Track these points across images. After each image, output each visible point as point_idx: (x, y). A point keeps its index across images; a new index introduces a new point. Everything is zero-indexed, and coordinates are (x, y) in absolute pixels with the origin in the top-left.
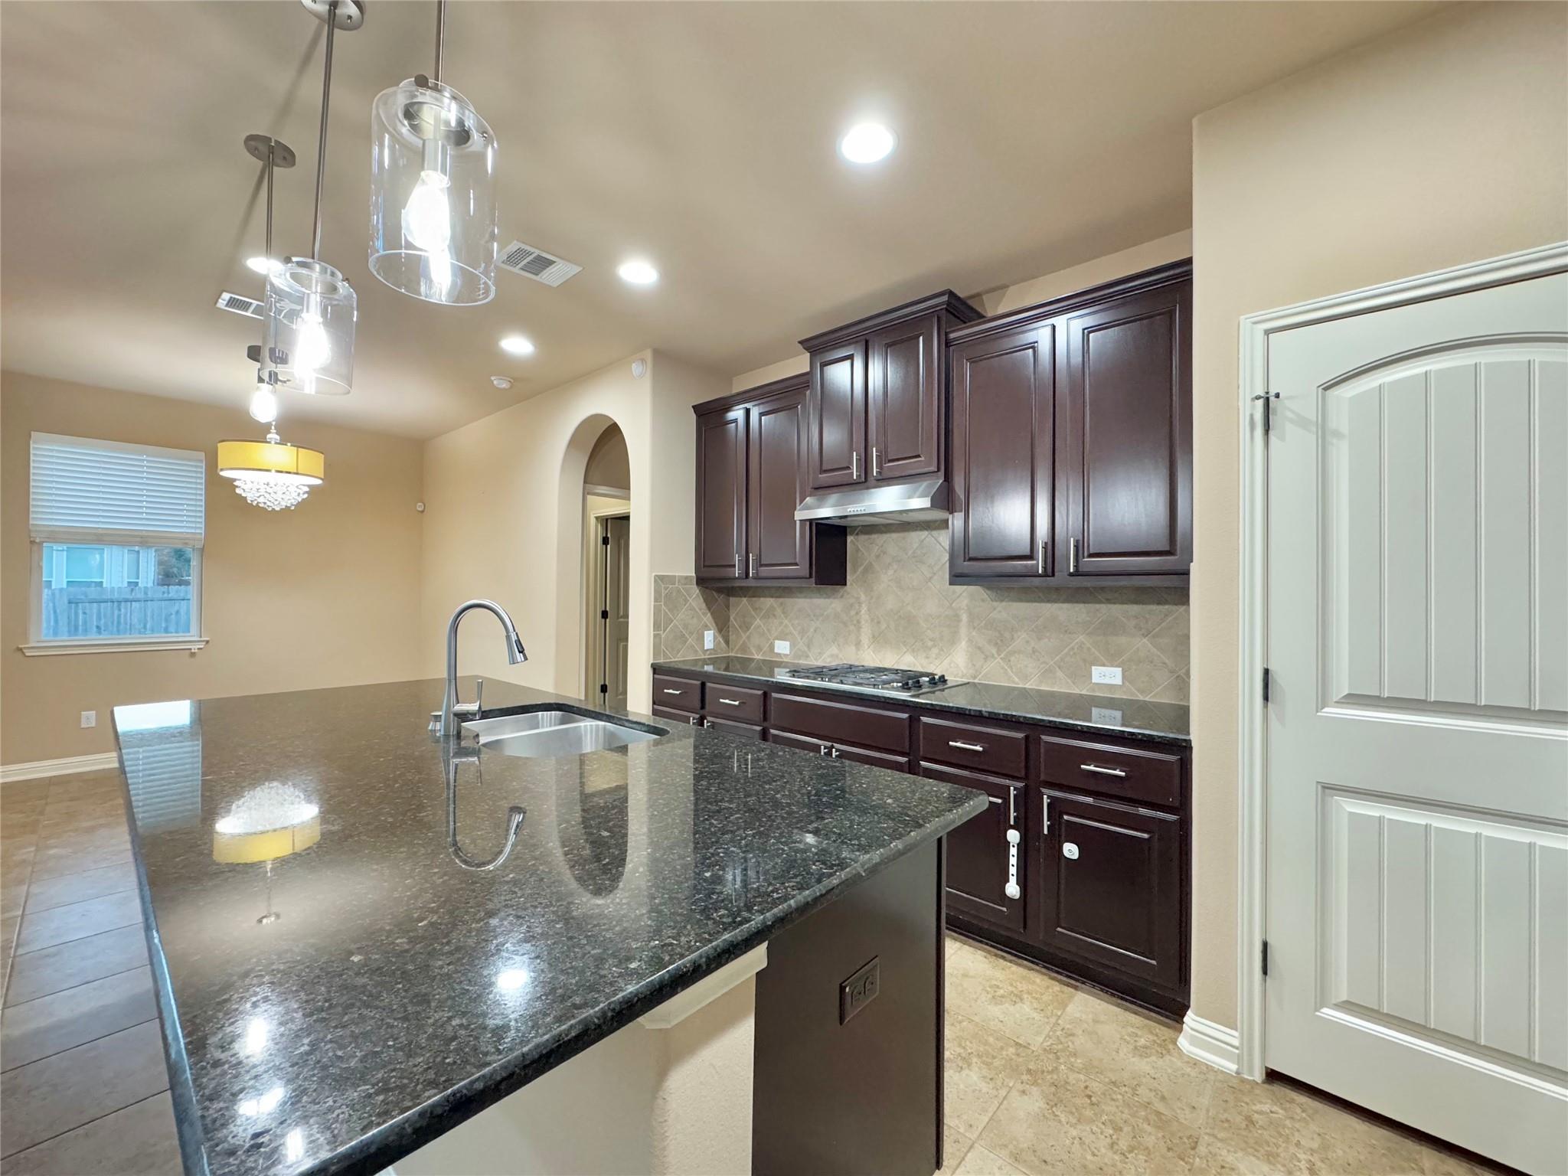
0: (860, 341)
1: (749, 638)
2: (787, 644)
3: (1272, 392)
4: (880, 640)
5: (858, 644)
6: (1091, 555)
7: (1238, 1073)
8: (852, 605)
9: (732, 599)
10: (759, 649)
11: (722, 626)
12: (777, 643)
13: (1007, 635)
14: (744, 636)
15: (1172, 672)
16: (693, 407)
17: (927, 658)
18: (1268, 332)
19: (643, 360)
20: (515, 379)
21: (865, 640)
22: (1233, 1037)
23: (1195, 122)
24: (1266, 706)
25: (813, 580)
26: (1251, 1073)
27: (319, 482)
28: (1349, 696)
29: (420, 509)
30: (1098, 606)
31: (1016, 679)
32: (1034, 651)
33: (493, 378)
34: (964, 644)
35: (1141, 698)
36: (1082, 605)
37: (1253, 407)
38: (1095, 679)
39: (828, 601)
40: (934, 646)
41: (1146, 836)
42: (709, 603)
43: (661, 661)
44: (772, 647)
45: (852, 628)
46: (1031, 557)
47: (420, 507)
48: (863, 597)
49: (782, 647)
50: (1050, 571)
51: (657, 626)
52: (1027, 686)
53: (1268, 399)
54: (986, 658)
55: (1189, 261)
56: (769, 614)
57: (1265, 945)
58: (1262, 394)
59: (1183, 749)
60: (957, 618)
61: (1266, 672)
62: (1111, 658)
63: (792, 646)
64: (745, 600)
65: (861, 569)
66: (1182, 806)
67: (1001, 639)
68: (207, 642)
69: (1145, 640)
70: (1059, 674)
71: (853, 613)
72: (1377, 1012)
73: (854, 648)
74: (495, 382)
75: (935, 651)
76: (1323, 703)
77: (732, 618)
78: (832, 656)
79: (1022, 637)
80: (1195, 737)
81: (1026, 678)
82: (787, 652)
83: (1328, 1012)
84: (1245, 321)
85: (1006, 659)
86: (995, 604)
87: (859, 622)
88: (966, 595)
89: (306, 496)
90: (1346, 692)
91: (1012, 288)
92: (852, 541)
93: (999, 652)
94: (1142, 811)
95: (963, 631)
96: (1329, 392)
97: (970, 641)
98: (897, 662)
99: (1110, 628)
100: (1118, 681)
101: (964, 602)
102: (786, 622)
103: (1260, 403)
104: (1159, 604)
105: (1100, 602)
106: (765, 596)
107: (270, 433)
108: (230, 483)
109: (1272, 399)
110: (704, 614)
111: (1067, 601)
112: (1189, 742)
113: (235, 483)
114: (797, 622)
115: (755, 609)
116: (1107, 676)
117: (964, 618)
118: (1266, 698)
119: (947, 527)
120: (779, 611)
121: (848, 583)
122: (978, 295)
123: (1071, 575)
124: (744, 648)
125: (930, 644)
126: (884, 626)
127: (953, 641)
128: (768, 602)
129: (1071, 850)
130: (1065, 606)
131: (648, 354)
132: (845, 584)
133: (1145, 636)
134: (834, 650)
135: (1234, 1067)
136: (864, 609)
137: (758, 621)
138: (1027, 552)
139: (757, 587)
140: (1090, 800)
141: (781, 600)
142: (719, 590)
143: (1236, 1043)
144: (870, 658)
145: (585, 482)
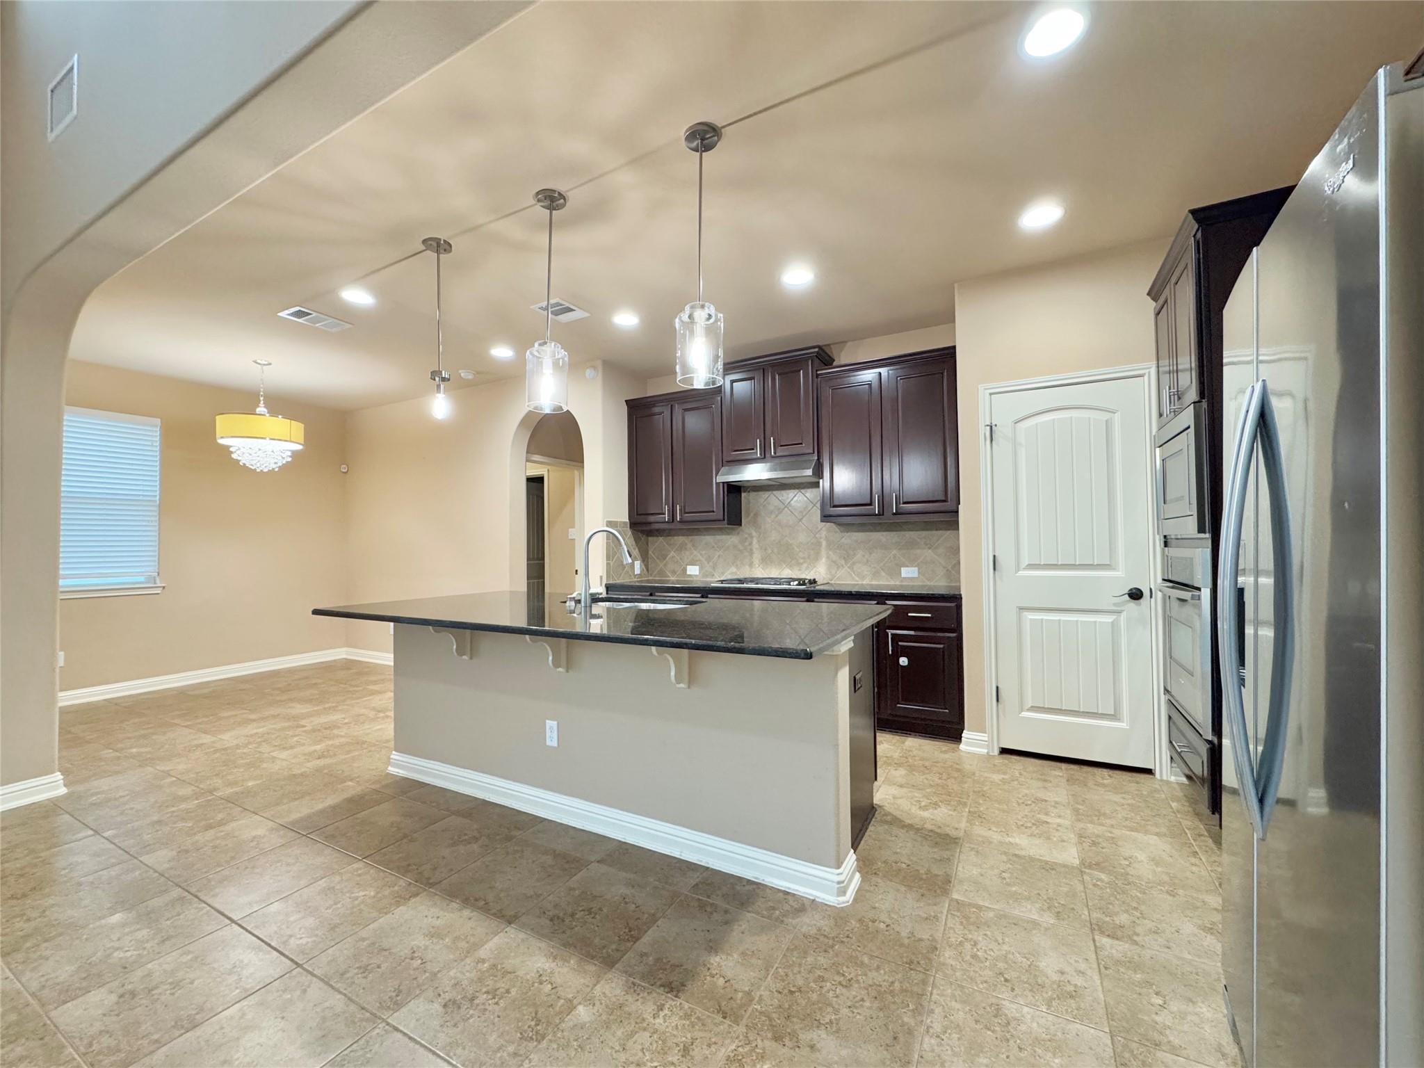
0: (759, 369)
1: (665, 565)
2: (697, 568)
3: (994, 424)
4: (766, 561)
5: (751, 565)
6: (904, 503)
7: (988, 753)
8: (746, 538)
9: (650, 539)
10: (674, 572)
11: (645, 558)
12: (689, 568)
13: (851, 553)
14: (661, 565)
15: (944, 567)
16: (627, 401)
17: (800, 570)
18: (991, 394)
19: (594, 368)
20: (478, 373)
21: (756, 561)
22: (984, 737)
23: (956, 285)
24: (994, 573)
25: (726, 521)
26: (993, 752)
27: (300, 447)
28: (1029, 565)
29: (344, 471)
30: (903, 533)
31: (857, 579)
32: (868, 561)
33: (460, 371)
34: (824, 560)
35: (929, 583)
36: (895, 533)
37: (985, 429)
38: (904, 575)
39: (728, 537)
40: (804, 562)
41: (942, 646)
42: (637, 540)
43: (611, 582)
44: (685, 570)
45: (747, 554)
46: (870, 504)
47: (344, 468)
48: (754, 534)
49: (693, 570)
50: (881, 514)
51: (608, 558)
52: (864, 582)
53: (991, 427)
54: (838, 568)
55: (954, 347)
56: (682, 548)
57: (997, 688)
58: (989, 423)
59: (956, 599)
60: (819, 544)
61: (994, 556)
62: (911, 562)
63: (701, 570)
64: (661, 539)
65: (752, 515)
66: (958, 629)
67: (847, 555)
68: (164, 587)
69: (930, 551)
70: (883, 574)
71: (747, 544)
72: (1043, 708)
73: (747, 567)
74: (462, 375)
75: (805, 565)
76: (1018, 569)
77: (650, 552)
78: (732, 573)
79: (859, 554)
80: (962, 593)
81: (863, 578)
82: (697, 573)
83: (1025, 714)
84: (981, 387)
85: (851, 568)
86: (843, 534)
87: (751, 550)
88: (826, 529)
89: (290, 459)
90: (1027, 563)
91: (849, 344)
92: (745, 497)
93: (846, 563)
94: (939, 634)
95: (823, 552)
96: (1018, 424)
97: (828, 557)
98: (780, 574)
99: (912, 545)
100: (916, 575)
101: (824, 533)
102: (695, 552)
103: (988, 428)
104: (937, 530)
105: (905, 530)
106: (679, 535)
107: (258, 406)
108: (226, 450)
109: (994, 427)
110: (634, 549)
111: (886, 530)
112: (961, 595)
113: (231, 449)
114: (704, 552)
115: (670, 545)
116: (909, 572)
117: (824, 543)
118: (994, 569)
119: (818, 487)
120: (689, 545)
121: (743, 524)
122: (829, 345)
123: (894, 514)
124: (661, 573)
125: (802, 561)
126: (770, 551)
127: (817, 558)
128: (680, 540)
129: (903, 661)
130: (885, 533)
131: (599, 363)
132: (741, 525)
133: (930, 548)
134: (733, 569)
135: (986, 751)
136: (755, 541)
137: (672, 554)
138: (869, 502)
139: (671, 529)
140: (912, 633)
141: (690, 538)
142: (643, 532)
143: (986, 739)
144: (759, 573)
145: (527, 452)
